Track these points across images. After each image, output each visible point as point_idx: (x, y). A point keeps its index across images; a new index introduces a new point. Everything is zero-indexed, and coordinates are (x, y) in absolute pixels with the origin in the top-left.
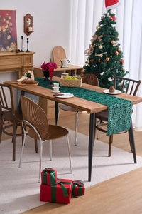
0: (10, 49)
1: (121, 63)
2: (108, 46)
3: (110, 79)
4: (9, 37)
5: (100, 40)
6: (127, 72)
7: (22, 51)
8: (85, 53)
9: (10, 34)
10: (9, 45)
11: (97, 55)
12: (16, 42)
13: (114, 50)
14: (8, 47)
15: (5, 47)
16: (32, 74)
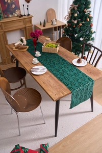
0: (16, 15)
1: (91, 26)
2: (81, 14)
3: (81, 39)
4: (14, 6)
5: (76, 9)
6: (94, 32)
7: (25, 15)
8: (65, 18)
9: (14, 4)
10: (15, 12)
11: (73, 21)
12: (20, 10)
13: (86, 17)
14: (14, 14)
15: (12, 14)
16: (24, 40)
